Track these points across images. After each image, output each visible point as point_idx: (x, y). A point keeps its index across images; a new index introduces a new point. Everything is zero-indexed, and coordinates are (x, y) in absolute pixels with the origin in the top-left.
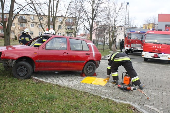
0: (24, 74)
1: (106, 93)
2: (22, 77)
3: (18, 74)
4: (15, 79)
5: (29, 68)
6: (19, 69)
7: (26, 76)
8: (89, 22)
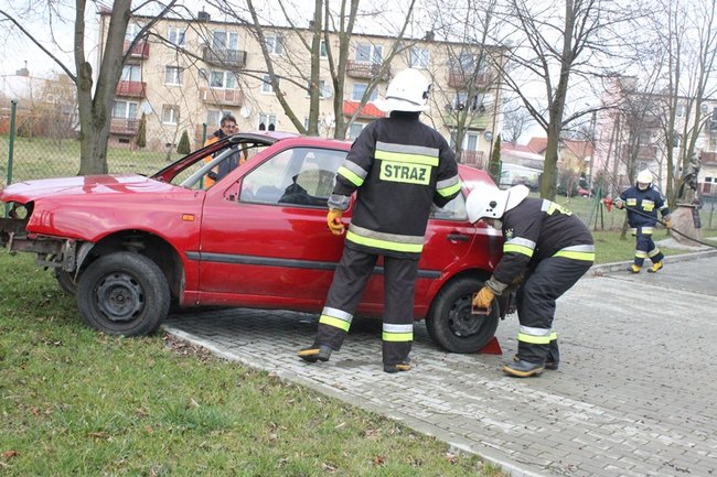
0: (126, 310)
1: (499, 433)
2: (117, 327)
3: (102, 308)
4: (86, 333)
5: (152, 288)
6: (107, 285)
7: (136, 322)
8: (547, 77)
